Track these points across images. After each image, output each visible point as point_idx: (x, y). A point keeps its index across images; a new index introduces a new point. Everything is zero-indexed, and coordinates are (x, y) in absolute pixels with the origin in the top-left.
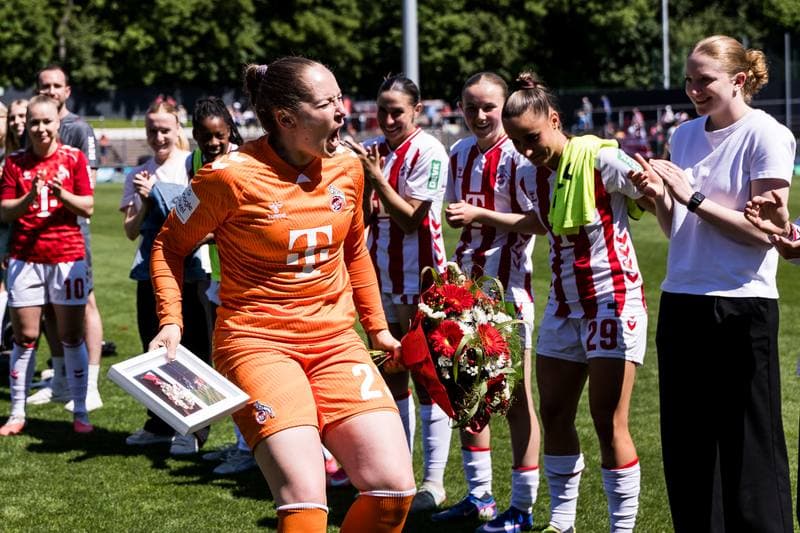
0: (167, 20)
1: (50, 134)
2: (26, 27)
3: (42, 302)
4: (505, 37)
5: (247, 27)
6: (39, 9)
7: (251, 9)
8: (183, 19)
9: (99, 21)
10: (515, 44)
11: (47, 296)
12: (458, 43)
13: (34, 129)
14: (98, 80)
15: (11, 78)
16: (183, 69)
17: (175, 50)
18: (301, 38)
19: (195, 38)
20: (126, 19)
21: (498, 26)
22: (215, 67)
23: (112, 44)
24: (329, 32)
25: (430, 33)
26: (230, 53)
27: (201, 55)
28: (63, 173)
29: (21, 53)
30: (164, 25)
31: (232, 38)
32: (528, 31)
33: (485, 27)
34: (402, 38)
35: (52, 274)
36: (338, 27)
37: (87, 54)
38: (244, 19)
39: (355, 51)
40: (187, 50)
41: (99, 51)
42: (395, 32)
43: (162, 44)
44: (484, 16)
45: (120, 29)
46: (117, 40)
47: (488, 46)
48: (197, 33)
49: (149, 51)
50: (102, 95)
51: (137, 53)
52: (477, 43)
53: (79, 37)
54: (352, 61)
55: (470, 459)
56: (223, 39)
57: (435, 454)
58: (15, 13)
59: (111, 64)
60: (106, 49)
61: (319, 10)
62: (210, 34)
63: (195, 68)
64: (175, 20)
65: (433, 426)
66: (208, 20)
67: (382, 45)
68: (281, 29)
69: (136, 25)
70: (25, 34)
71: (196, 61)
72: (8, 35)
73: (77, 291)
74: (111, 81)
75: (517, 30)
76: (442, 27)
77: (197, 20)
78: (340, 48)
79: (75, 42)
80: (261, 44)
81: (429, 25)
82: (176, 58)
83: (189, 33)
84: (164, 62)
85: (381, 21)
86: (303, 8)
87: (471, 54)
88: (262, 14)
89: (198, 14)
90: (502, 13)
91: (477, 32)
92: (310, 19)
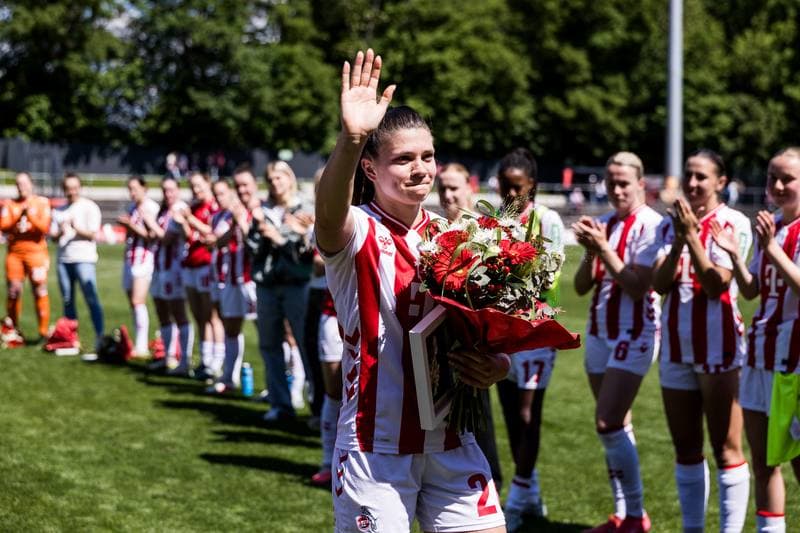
0: (445, 94)
2: (315, 95)
4: (764, 119)
6: (327, 80)
7: (526, 86)
8: (461, 93)
10: (774, 127)
12: (719, 122)
15: (298, 141)
16: (461, 137)
17: (453, 119)
18: (570, 114)
19: (472, 111)
20: (407, 91)
21: (757, 108)
24: (598, 109)
25: (695, 114)
26: (506, 125)
27: (479, 126)
29: (309, 119)
30: (443, 98)
32: (785, 114)
33: (745, 109)
34: (667, 117)
36: (607, 105)
38: (518, 95)
39: (621, 127)
40: (465, 121)
42: (660, 111)
43: (441, 114)
44: (745, 99)
45: (402, 100)
47: (748, 128)
48: (474, 106)
52: (737, 123)
55: (764, 524)
56: (498, 112)
57: (731, 518)
58: (305, 82)
61: (591, 88)
62: (486, 109)
63: (472, 137)
64: (452, 94)
65: (730, 491)
66: (486, 93)
67: (649, 123)
68: (553, 104)
69: (416, 96)
70: (314, 102)
71: (474, 131)
72: (296, 103)
75: (776, 112)
76: (704, 107)
77: (475, 94)
78: (607, 125)
80: (535, 117)
81: (692, 106)
82: (455, 127)
83: (467, 105)
84: (443, 131)
86: (574, 86)
87: (732, 134)
88: (537, 90)
89: (476, 88)
90: (761, 96)
91: (738, 112)
92: (580, 97)
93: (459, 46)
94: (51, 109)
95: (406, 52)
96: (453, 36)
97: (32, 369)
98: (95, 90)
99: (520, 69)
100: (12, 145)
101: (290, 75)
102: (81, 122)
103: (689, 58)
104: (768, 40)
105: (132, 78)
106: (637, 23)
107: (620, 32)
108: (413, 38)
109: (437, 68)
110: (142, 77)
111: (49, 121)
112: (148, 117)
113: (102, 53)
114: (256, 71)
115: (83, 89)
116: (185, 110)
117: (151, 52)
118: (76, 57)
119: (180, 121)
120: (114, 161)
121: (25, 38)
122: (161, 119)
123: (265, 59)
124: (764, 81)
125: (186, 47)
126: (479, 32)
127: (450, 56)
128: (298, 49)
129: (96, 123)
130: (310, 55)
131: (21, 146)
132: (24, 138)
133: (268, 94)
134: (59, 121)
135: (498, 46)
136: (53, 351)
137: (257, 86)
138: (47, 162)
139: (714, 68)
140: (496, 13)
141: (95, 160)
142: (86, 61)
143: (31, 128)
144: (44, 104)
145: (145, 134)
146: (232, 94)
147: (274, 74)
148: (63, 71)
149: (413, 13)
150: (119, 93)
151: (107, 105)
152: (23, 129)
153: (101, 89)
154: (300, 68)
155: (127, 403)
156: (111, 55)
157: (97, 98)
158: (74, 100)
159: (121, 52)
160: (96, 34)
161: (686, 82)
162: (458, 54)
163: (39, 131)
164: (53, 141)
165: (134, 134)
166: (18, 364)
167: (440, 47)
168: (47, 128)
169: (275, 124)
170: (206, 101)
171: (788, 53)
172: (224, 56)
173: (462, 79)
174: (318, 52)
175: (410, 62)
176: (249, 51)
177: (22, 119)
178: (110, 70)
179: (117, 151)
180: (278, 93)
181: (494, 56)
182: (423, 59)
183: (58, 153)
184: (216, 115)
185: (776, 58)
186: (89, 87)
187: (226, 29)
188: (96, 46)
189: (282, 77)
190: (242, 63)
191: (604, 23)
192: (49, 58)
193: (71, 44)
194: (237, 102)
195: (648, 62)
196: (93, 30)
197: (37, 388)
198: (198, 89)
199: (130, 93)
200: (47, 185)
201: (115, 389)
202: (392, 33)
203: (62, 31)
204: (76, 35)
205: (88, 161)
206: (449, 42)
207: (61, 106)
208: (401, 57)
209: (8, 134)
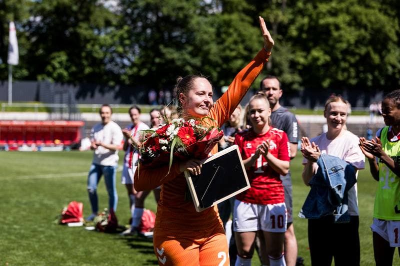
0: (339, 45)
1: (262, 119)
2: (246, 49)
3: (256, 229)
5: (392, 51)
6: (255, 38)
7: (395, 39)
8: (349, 45)
9: (293, 45)
11: (259, 225)
13: (253, 116)
14: (292, 83)
16: (349, 77)
17: (344, 65)
19: (357, 58)
20: (311, 44)
22: (370, 77)
23: (302, 60)
26: (381, 68)
27: (361, 68)
28: (273, 145)
29: (242, 65)
30: (337, 49)
31: (382, 58)
35: (263, 211)
37: (285, 66)
38: (391, 45)
40: (351, 65)
41: (293, 64)
43: (335, 61)
45: (307, 50)
46: (306, 57)
48: (359, 54)
49: (326, 65)
50: (295, 94)
51: (318, 66)
53: (280, 55)
56: (376, 58)
58: (239, 39)
59: (301, 73)
60: (298, 63)
62: (368, 54)
63: (357, 76)
64: (344, 46)
66: (366, 46)
69: (318, 48)
70: (245, 53)
71: (358, 72)
72: (234, 54)
73: (279, 223)
74: (301, 84)
77: (360, 46)
79: (278, 59)
82: (344, 70)
83: (353, 54)
84: (336, 73)
89: (359, 42)
93: (348, 12)
94: (67, 61)
95: (310, 16)
96: (343, 5)
97: (51, 236)
98: (97, 47)
99: (391, 27)
100: (43, 85)
101: (229, 35)
102: (88, 70)
108: (315, 7)
109: (332, 28)
110: (129, 38)
111: (67, 69)
112: (133, 65)
113: (101, 22)
114: (206, 32)
115: (89, 46)
116: (157, 60)
117: (134, 22)
118: (84, 25)
119: (154, 69)
120: (110, 95)
121: (50, 13)
122: (141, 66)
123: (212, 25)
125: (158, 18)
127: (342, 19)
128: (235, 17)
129: (97, 70)
130: (242, 20)
131: (48, 85)
132: (50, 80)
133: (214, 48)
134: (74, 69)
135: (377, 11)
136: (66, 224)
137: (207, 43)
138: (65, 96)
141: (97, 95)
142: (92, 28)
143: (55, 75)
144: (63, 57)
145: (130, 77)
146: (190, 48)
147: (218, 34)
148: (76, 35)
150: (114, 48)
151: (105, 56)
152: (50, 75)
153: (101, 47)
154: (236, 30)
155: (113, 259)
156: (108, 23)
157: (99, 54)
158: (84, 54)
159: (114, 22)
160: (98, 9)
162: (348, 18)
163: (60, 76)
164: (69, 82)
165: (123, 77)
166: (43, 232)
167: (334, 13)
168: (65, 73)
169: (218, 69)
170: (171, 54)
172: (183, 23)
173: (350, 35)
174: (248, 18)
175: (313, 24)
176: (201, 19)
177: (49, 68)
178: (107, 34)
179: (112, 88)
180: (221, 47)
181: (373, 19)
182: (322, 22)
183: (73, 90)
184: (179, 63)
186: (93, 45)
187: (185, 4)
188: (98, 18)
189: (224, 36)
190: (196, 27)
192: (67, 27)
193: (81, 17)
194: (193, 54)
196: (95, 6)
197: (54, 248)
198: (166, 46)
199: (120, 49)
200: (66, 112)
201: (106, 250)
203: (75, 8)
204: (84, 10)
205: (92, 96)
206: (341, 10)
207: (75, 57)
208: (306, 20)
209: (40, 78)
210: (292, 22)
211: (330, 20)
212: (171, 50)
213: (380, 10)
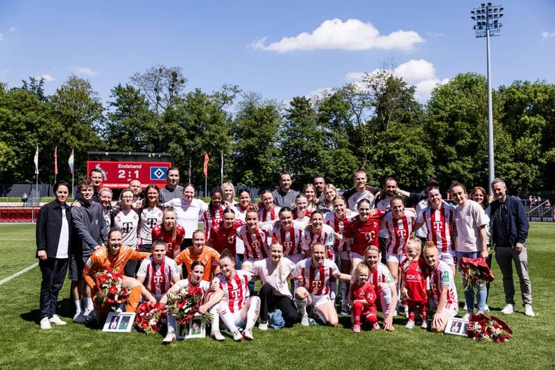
0: (400, 165)
4: (530, 172)
5: (430, 168)
7: (431, 161)
8: (406, 165)
9: (376, 165)
10: (534, 174)
12: (511, 174)
15: (344, 185)
16: (406, 182)
18: (450, 171)
20: (385, 164)
21: (527, 168)
22: (417, 182)
23: (380, 173)
24: (461, 169)
25: (500, 170)
26: (424, 177)
27: (413, 177)
30: (399, 167)
31: (424, 172)
32: (539, 170)
33: (522, 168)
34: (489, 171)
36: (464, 168)
38: (428, 165)
39: (471, 177)
40: (407, 176)
41: (375, 176)
42: (486, 169)
43: (398, 173)
44: (522, 164)
45: (384, 169)
47: (523, 175)
48: (411, 170)
52: (519, 174)
54: (470, 180)
56: (420, 172)
58: (346, 162)
59: (379, 181)
60: (378, 175)
61: (457, 161)
62: (416, 169)
63: (410, 182)
64: (403, 165)
66: (415, 165)
67: (481, 174)
69: (388, 167)
70: (349, 170)
72: (343, 170)
75: (535, 169)
76: (504, 167)
78: (465, 175)
80: (435, 174)
81: (499, 167)
82: (403, 178)
85: (481, 165)
86: (451, 161)
87: (516, 178)
88: (435, 163)
89: (411, 163)
90: (529, 163)
91: (519, 169)
92: (453, 165)
93: (405, 147)
94: (253, 175)
95: (384, 149)
96: (402, 143)
99: (429, 155)
101: (341, 160)
102: (264, 180)
103: (497, 149)
104: (530, 140)
105: (281, 162)
106: (476, 136)
107: (468, 139)
108: (387, 145)
109: (396, 156)
110: (286, 162)
111: (253, 179)
114: (327, 159)
118: (262, 156)
121: (244, 149)
123: (331, 155)
124: (529, 157)
125: (302, 151)
126: (412, 141)
127: (401, 151)
128: (343, 150)
130: (347, 152)
132: (244, 185)
133: (331, 167)
134: (256, 179)
137: (328, 164)
139: (508, 152)
140: (419, 134)
142: (266, 157)
144: (251, 173)
146: (318, 168)
147: (334, 160)
148: (258, 161)
149: (387, 135)
152: (244, 182)
153: (271, 167)
154: (344, 157)
156: (274, 155)
157: (270, 171)
158: (261, 171)
159: (278, 154)
161: (496, 158)
162: (405, 150)
163: (249, 183)
164: (254, 187)
168: (252, 182)
171: (539, 145)
172: (315, 154)
173: (406, 159)
175: (386, 153)
176: (325, 151)
177: (243, 179)
180: (336, 166)
181: (419, 150)
182: (391, 152)
183: (256, 190)
185: (534, 147)
186: (266, 167)
187: (315, 144)
188: (269, 151)
190: (322, 156)
191: (462, 136)
193: (260, 151)
195: (481, 151)
196: (268, 146)
198: (306, 166)
202: (379, 143)
203: (256, 147)
204: (262, 148)
206: (401, 146)
207: (257, 174)
208: (382, 152)
209: (238, 184)
210: (375, 153)
211: (395, 151)
212: (308, 168)
213: (423, 146)
